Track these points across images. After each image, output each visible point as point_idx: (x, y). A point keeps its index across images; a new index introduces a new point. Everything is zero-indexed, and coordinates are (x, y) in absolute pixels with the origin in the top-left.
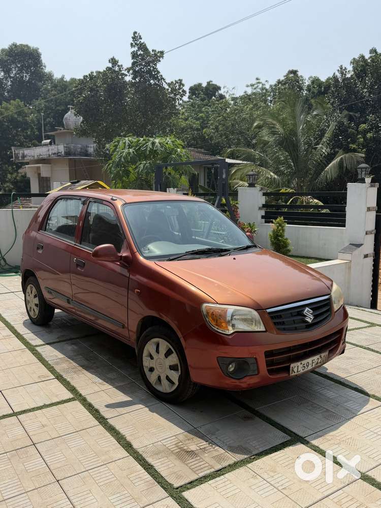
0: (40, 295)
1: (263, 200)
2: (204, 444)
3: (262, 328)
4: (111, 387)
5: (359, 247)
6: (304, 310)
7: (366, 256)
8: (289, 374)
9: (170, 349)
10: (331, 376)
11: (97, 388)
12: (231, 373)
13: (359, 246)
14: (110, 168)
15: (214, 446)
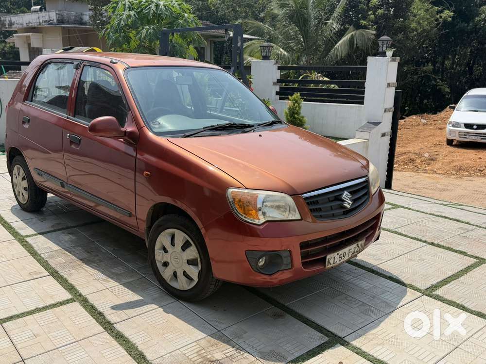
0: (28, 177)
1: (277, 75)
2: (230, 350)
3: (298, 217)
4: (116, 284)
5: (377, 125)
6: (342, 194)
7: (383, 135)
8: (325, 267)
9: (187, 241)
10: (362, 264)
11: (100, 286)
13: (377, 124)
14: (109, 34)
15: (242, 353)
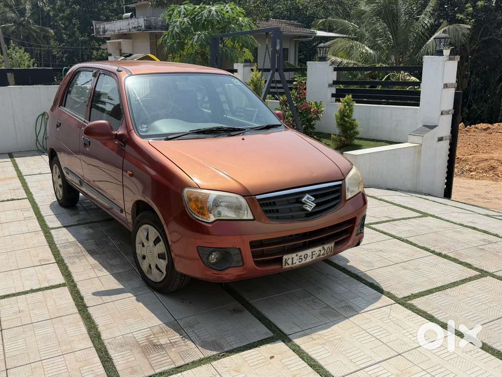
1: (334, 76)
2: (177, 337)
3: (251, 217)
4: (108, 273)
5: (432, 129)
6: (303, 197)
7: (440, 139)
8: (282, 266)
9: (158, 237)
10: (349, 269)
12: (213, 264)
13: (432, 127)
15: (186, 340)
